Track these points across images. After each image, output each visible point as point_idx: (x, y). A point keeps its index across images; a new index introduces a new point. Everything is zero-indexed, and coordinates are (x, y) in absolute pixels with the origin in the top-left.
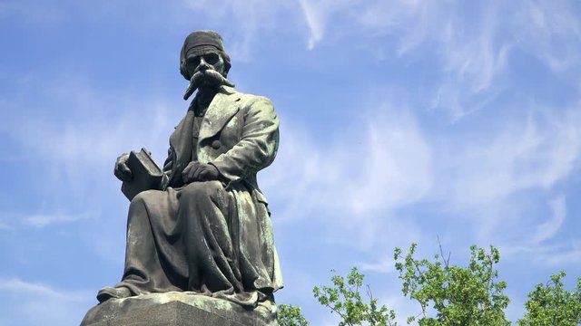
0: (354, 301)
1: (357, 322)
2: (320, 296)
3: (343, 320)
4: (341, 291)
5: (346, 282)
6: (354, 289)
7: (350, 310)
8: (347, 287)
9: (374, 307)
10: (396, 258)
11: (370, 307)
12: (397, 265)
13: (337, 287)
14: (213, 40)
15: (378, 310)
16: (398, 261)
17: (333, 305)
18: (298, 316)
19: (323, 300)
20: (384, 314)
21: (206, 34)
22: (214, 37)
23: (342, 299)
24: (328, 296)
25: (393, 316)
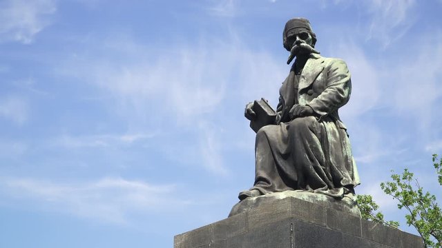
0: (408, 190)
1: (410, 204)
2: (385, 188)
3: (401, 204)
4: (399, 184)
5: (401, 178)
6: (406, 182)
7: (406, 196)
8: (402, 182)
9: (421, 194)
10: (434, 160)
11: (418, 194)
12: (435, 165)
13: (396, 182)
14: (304, 24)
15: (424, 195)
16: (436, 162)
17: (394, 194)
18: (370, 202)
19: (387, 191)
20: (428, 197)
21: (299, 20)
22: (304, 22)
23: (399, 189)
24: (391, 188)
25: (435, 199)
